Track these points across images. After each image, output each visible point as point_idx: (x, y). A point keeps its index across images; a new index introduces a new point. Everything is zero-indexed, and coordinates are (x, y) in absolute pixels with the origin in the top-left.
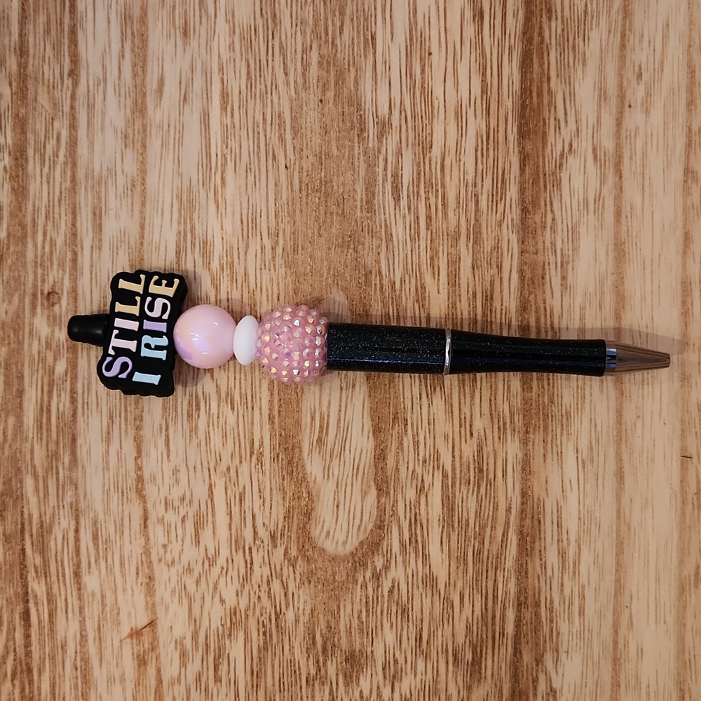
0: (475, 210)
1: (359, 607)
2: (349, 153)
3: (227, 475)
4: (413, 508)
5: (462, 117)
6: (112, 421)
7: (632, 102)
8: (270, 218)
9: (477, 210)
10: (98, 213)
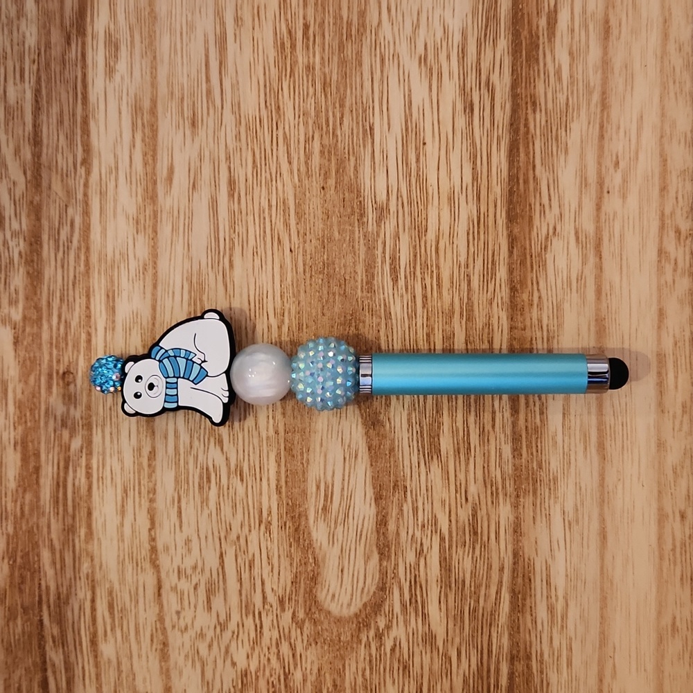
0: (468, 289)
1: (363, 665)
2: (350, 237)
3: (237, 544)
4: (413, 570)
5: (454, 203)
6: (127, 495)
7: (610, 187)
8: (276, 298)
9: (469, 290)
10: (111, 296)
